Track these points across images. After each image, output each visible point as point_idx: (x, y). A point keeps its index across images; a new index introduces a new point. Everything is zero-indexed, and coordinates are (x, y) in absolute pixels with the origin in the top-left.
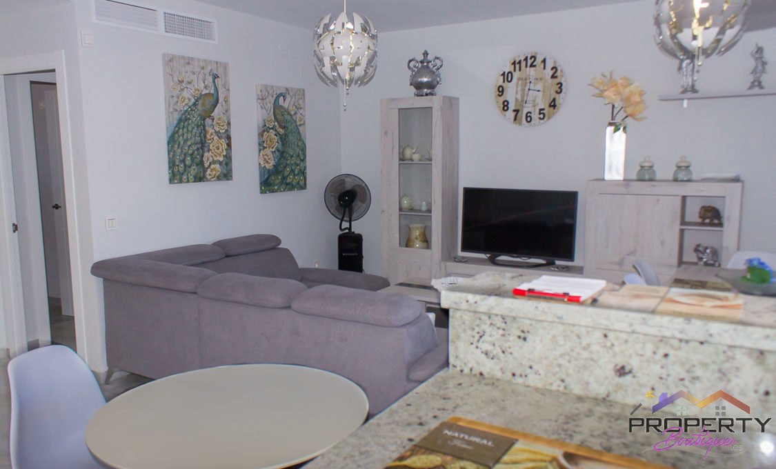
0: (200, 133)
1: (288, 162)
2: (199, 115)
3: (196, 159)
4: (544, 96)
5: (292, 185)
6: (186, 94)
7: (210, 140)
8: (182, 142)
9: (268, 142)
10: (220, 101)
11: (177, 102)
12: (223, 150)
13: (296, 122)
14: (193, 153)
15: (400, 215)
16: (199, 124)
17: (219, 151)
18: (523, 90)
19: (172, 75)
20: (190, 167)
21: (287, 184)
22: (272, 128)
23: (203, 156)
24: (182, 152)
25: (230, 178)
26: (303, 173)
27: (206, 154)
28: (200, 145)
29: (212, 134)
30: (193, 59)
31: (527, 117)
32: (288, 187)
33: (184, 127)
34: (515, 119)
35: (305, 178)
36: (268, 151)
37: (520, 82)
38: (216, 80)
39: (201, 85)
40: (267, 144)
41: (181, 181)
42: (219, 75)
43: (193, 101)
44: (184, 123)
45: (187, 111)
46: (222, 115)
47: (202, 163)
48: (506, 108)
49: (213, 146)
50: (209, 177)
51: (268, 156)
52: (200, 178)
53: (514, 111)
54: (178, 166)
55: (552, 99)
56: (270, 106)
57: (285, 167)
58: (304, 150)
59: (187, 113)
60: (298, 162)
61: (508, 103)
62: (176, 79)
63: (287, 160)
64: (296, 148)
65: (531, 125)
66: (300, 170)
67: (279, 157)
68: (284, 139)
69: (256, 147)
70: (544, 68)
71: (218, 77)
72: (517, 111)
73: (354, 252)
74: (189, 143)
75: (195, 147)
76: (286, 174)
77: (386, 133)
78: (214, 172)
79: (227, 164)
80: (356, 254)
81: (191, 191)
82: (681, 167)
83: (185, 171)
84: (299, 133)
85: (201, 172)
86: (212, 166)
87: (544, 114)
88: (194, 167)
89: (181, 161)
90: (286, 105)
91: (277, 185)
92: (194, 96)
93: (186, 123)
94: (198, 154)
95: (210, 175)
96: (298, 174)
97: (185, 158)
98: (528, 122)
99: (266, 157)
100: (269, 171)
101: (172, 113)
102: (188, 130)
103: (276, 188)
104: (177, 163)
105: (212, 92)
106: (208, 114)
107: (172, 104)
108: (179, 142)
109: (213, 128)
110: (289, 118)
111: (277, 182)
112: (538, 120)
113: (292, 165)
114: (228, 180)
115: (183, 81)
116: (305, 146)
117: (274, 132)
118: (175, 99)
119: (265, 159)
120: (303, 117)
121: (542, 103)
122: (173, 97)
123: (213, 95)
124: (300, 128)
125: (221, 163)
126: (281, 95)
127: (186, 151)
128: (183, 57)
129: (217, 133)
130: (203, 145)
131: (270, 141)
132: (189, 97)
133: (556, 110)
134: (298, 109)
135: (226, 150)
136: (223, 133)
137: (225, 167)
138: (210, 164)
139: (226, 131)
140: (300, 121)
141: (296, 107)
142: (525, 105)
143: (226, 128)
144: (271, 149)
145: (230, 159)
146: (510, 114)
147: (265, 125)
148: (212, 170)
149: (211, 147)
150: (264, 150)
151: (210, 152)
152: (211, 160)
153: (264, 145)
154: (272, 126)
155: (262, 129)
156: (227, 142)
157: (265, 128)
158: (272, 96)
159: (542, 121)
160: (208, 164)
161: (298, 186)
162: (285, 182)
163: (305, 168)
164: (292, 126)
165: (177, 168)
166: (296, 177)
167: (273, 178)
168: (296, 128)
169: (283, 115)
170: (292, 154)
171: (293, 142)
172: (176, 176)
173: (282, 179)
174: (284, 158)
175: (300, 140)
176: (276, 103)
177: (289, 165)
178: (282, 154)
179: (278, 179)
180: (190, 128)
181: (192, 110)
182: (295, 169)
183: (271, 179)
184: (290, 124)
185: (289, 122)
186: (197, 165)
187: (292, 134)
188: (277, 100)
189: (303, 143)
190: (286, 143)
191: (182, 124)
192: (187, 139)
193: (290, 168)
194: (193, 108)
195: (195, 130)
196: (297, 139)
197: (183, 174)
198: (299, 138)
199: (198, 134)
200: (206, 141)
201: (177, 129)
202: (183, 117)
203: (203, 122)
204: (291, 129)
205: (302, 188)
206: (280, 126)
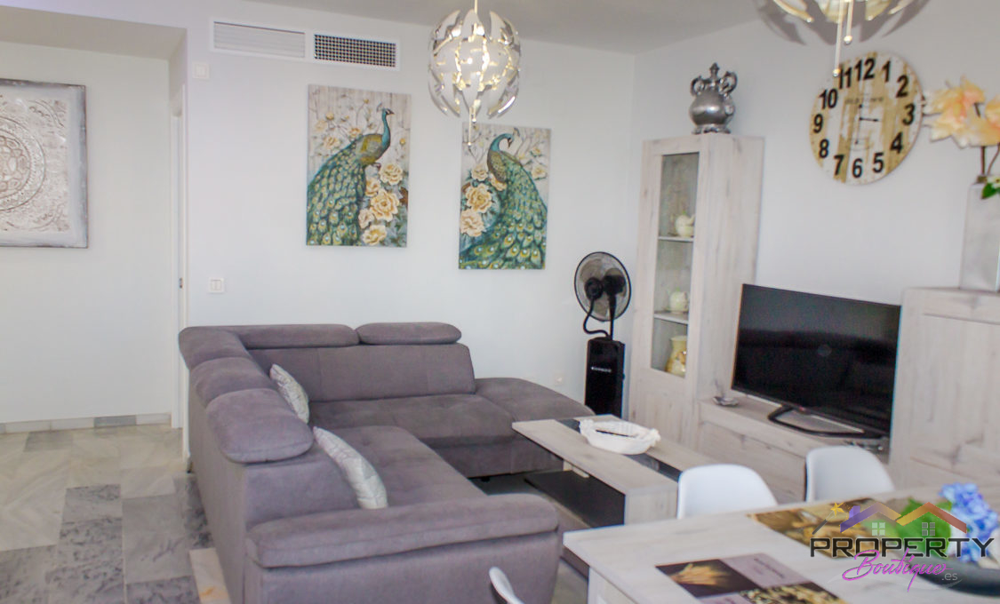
0: (356, 184)
1: (511, 229)
2: (356, 161)
3: (347, 218)
4: (884, 130)
5: (516, 261)
6: (336, 134)
7: (372, 193)
8: (325, 194)
9: (475, 199)
10: (392, 144)
11: (322, 144)
12: (392, 207)
13: (529, 174)
14: (343, 209)
15: (655, 319)
16: (356, 172)
17: (386, 209)
18: (852, 120)
19: (316, 111)
20: (336, 226)
21: (506, 260)
22: (484, 182)
23: (358, 213)
24: (324, 206)
25: (403, 244)
26: (539, 246)
27: (364, 212)
28: (355, 200)
29: (375, 186)
30: (351, 91)
31: (855, 167)
32: (507, 263)
33: (329, 176)
34: (837, 172)
35: (543, 254)
36: (474, 213)
37: (848, 106)
38: (388, 117)
39: (362, 122)
40: (471, 202)
41: (320, 242)
42: (393, 111)
43: (348, 143)
44: (331, 170)
45: (336, 155)
46: (394, 163)
47: (356, 221)
48: (824, 153)
49: (377, 201)
50: (366, 241)
51: (472, 219)
53: (836, 157)
54: (317, 223)
55: (896, 135)
56: (482, 150)
57: (503, 236)
58: (542, 214)
59: (336, 159)
60: (531, 230)
61: (827, 145)
62: (322, 116)
63: (509, 226)
64: (527, 210)
65: (860, 184)
66: (534, 241)
67: (494, 221)
68: (504, 198)
69: (458, 206)
70: (887, 79)
71: (391, 113)
72: (840, 157)
73: (607, 368)
74: (337, 196)
75: (346, 202)
76: (505, 245)
77: (646, 193)
78: (375, 235)
79: (398, 226)
80: (610, 371)
81: (334, 257)
83: (328, 230)
84: (535, 189)
85: (353, 234)
86: (373, 227)
87: (881, 162)
88: (342, 227)
89: (322, 218)
90: (512, 151)
91: (487, 259)
92: (350, 138)
93: (335, 171)
94: (350, 210)
95: (368, 238)
96: (529, 247)
97: (328, 215)
98: (857, 176)
99: (469, 220)
100: (473, 239)
101: (313, 157)
102: (336, 180)
103: (485, 263)
104: (316, 219)
105: (381, 131)
106: (372, 159)
107: (313, 146)
108: (321, 195)
109: (379, 178)
110: (517, 168)
111: (487, 254)
112: (872, 173)
113: (518, 233)
114: (399, 246)
115: (333, 119)
116: (546, 208)
117: (487, 188)
118: (319, 141)
119: (467, 223)
120: (543, 168)
121: (881, 144)
122: (315, 138)
123: (381, 136)
124: (538, 185)
125: (388, 224)
126: (503, 136)
127: (332, 206)
128: (336, 89)
129: (385, 185)
130: (359, 199)
131: (478, 199)
132: (343, 138)
133: (901, 155)
134: (535, 156)
135: (398, 207)
136: (394, 186)
137: (395, 229)
138: (370, 224)
139: (401, 182)
140: (538, 173)
141: (532, 153)
142: (853, 146)
143: (401, 179)
144: (479, 210)
145: (405, 220)
146: (830, 162)
147: (471, 178)
148: (371, 232)
149: (373, 202)
150: (468, 210)
151: (371, 209)
152: (371, 219)
153: (468, 204)
154: (483, 179)
155: (467, 182)
156: (401, 196)
157: (471, 181)
158: (487, 139)
159: (878, 175)
160: (367, 223)
161: (528, 263)
162: (502, 255)
163: (544, 239)
164: (523, 180)
165: (315, 225)
166: (525, 251)
167: (480, 250)
168: (529, 182)
169: (505, 165)
170: (518, 218)
171: (522, 201)
172: (314, 236)
173: (496, 252)
174: (504, 223)
175: (536, 200)
176: (494, 148)
177: (512, 233)
178: (500, 218)
179: (489, 251)
180: (340, 177)
181: (344, 155)
182: (524, 239)
183: (475, 250)
184: (518, 176)
185: (516, 175)
186: (348, 224)
187: (520, 191)
188: (496, 145)
189: (543, 204)
190: (509, 203)
191: (328, 171)
192: (334, 191)
193: (514, 238)
194: (346, 151)
195: (346, 181)
196: (531, 198)
197: (324, 234)
198: (533, 197)
199: (352, 186)
200: (364, 195)
201: (319, 177)
202: (331, 162)
203: (361, 170)
204: (521, 184)
205: (535, 267)
206: (499, 179)
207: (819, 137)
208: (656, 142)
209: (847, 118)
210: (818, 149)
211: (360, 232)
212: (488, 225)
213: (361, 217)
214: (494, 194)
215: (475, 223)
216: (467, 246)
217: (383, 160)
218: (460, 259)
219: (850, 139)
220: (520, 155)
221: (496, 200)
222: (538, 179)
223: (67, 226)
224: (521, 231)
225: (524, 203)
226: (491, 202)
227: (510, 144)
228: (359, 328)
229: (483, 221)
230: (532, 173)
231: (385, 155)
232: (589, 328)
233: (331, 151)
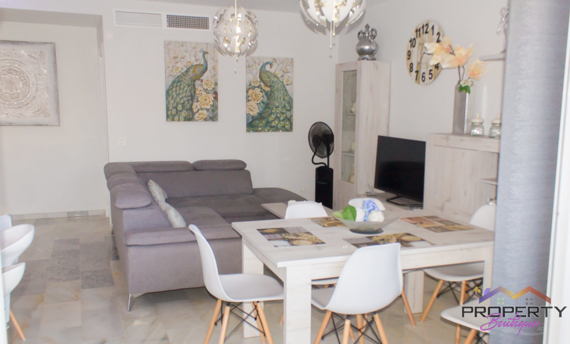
0: (191, 90)
1: (273, 111)
2: (190, 78)
3: (186, 107)
5: (277, 128)
6: (179, 65)
7: (199, 94)
8: (175, 95)
9: (253, 96)
10: (209, 69)
11: (172, 70)
12: (210, 101)
13: (282, 82)
14: (184, 102)
15: (342, 155)
16: (190, 84)
17: (206, 102)
18: (421, 53)
19: (169, 54)
20: (181, 111)
21: (271, 127)
22: (258, 87)
23: (192, 105)
24: (175, 102)
25: (216, 120)
26: (290, 120)
27: (195, 104)
28: (190, 98)
29: (200, 91)
30: (186, 42)
31: (423, 77)
32: (272, 129)
33: (177, 86)
34: (416, 79)
35: (291, 124)
36: (253, 103)
37: (420, 47)
38: (206, 55)
39: (193, 58)
40: (252, 97)
41: (173, 120)
42: (208, 52)
43: (185, 69)
44: (177, 83)
45: (180, 76)
46: (210, 78)
47: (191, 109)
48: (411, 69)
49: (201, 99)
50: (197, 119)
51: (252, 106)
52: (189, 119)
53: (416, 72)
56: (256, 71)
57: (270, 115)
58: (290, 103)
59: (180, 78)
60: (284, 111)
61: (413, 66)
62: (172, 56)
63: (272, 109)
65: (425, 85)
66: (286, 117)
67: (264, 107)
68: (269, 95)
69: (245, 100)
70: (433, 34)
71: (207, 53)
73: (325, 182)
74: (181, 96)
75: (185, 99)
76: (271, 119)
78: (201, 116)
79: (213, 111)
81: (181, 127)
83: (177, 113)
84: (286, 90)
85: (190, 115)
86: (200, 112)
87: (432, 74)
88: (184, 112)
89: (174, 108)
90: (272, 71)
91: (261, 127)
92: (186, 67)
93: (179, 84)
94: (188, 104)
95: (198, 117)
96: (284, 120)
97: (177, 106)
98: (423, 81)
100: (253, 117)
101: (168, 77)
102: (180, 88)
103: (260, 129)
104: (171, 108)
105: (202, 62)
106: (198, 77)
107: (168, 71)
108: (173, 96)
109: (202, 87)
110: (275, 79)
111: (261, 125)
112: (428, 79)
113: (277, 113)
114: (214, 121)
115: (177, 57)
116: (292, 100)
117: (259, 90)
118: (171, 68)
119: (250, 108)
120: (290, 79)
121: (431, 65)
122: (168, 67)
123: (202, 65)
124: (288, 88)
125: (208, 110)
126: (267, 63)
127: (178, 102)
128: (178, 42)
129: (205, 90)
130: (192, 97)
131: (255, 96)
132: (183, 67)
133: (439, 71)
134: (285, 73)
135: (213, 101)
136: (210, 90)
137: (212, 113)
138: (198, 110)
139: (214, 88)
140: (288, 82)
141: (283, 71)
142: (422, 66)
143: (214, 86)
144: (256, 102)
145: (217, 107)
146: (414, 74)
147: (251, 85)
148: (200, 114)
149: (199, 99)
150: (250, 102)
151: (199, 102)
152: (199, 107)
153: (250, 98)
154: (257, 86)
155: (249, 87)
156: (214, 96)
157: (251, 87)
158: (259, 65)
159: (431, 80)
160: (197, 110)
161: (283, 129)
162: (269, 125)
163: (291, 116)
164: (279, 86)
165: (170, 112)
166: (282, 123)
167: (257, 122)
168: (282, 86)
169: (269, 78)
170: (277, 105)
171: (279, 97)
172: (170, 117)
173: (266, 123)
174: (269, 108)
175: (287, 95)
176: (263, 69)
177: (274, 113)
178: (267, 106)
179: (262, 122)
180: (182, 87)
181: (184, 75)
182: (281, 116)
183: (254, 122)
184: (276, 84)
185: (275, 83)
186: (187, 110)
187: (278, 91)
188: (263, 67)
189: (290, 98)
190: (272, 97)
191: (176, 84)
192: (179, 94)
193: (275, 116)
194: (185, 74)
195: (185, 89)
196: (284, 95)
197: (175, 116)
198: (285, 94)
199: (188, 91)
200: (195, 95)
201: (171, 87)
202: (177, 79)
203: (193, 83)
204: (278, 88)
205: (287, 130)
206: (266, 85)
207: (410, 62)
208: (341, 65)
209: (419, 52)
210: (409, 68)
211: (194, 114)
212: (261, 109)
213: (194, 107)
214: (264, 93)
215: (254, 108)
216: (250, 120)
217: (204, 77)
218: (247, 127)
219: (421, 63)
220: (277, 72)
221: (265, 96)
222: (287, 85)
223: (49, 115)
224: (279, 112)
225: (280, 98)
226: (261, 97)
227: (271, 67)
228: (195, 163)
229: (258, 107)
230: (284, 81)
231: (205, 75)
232: (315, 161)
233: (177, 73)
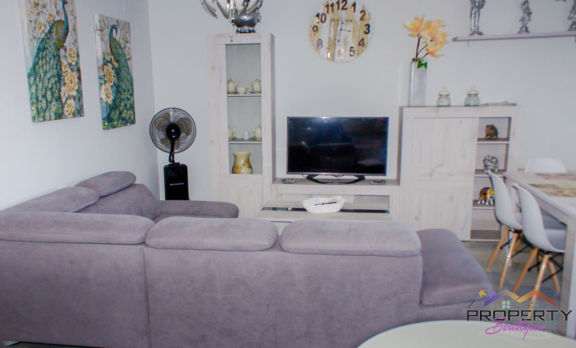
0: (57, 65)
1: (122, 97)
2: (55, 44)
3: (55, 94)
4: (354, 35)
5: (126, 120)
6: (41, 19)
7: (65, 72)
8: (42, 74)
9: (108, 75)
11: (35, 28)
12: (75, 84)
13: (125, 55)
14: (52, 87)
15: (230, 144)
16: (55, 54)
17: (72, 86)
18: (336, 30)
20: (51, 102)
21: (123, 119)
22: (110, 62)
23: (60, 91)
24: (43, 86)
25: (82, 114)
26: (133, 108)
27: (63, 88)
28: (57, 78)
29: (66, 66)
31: (339, 54)
32: (123, 122)
33: (43, 58)
34: (328, 56)
35: (134, 112)
36: (109, 86)
37: (333, 23)
38: (65, 6)
40: (107, 78)
41: (44, 119)
44: (43, 53)
45: (43, 39)
46: (72, 46)
47: (60, 98)
48: (320, 46)
49: (68, 80)
50: (66, 114)
51: (108, 90)
52: (59, 116)
53: (327, 48)
54: (41, 102)
55: (361, 39)
57: (120, 102)
58: (132, 84)
59: (44, 42)
60: (129, 97)
61: (322, 42)
62: (32, 1)
63: (121, 95)
66: (131, 105)
67: (116, 92)
68: (118, 73)
70: (354, 11)
71: (67, 3)
73: (181, 182)
74: (48, 76)
75: (53, 81)
76: (121, 108)
77: (213, 68)
78: (70, 109)
79: (79, 99)
80: (183, 183)
82: (471, 95)
83: (47, 107)
84: (128, 67)
85: (60, 109)
86: (69, 101)
87: (353, 51)
88: (54, 103)
89: (43, 97)
91: (116, 120)
92: (49, 23)
94: (56, 88)
95: (67, 111)
96: (130, 109)
97: (46, 93)
99: (106, 91)
100: (110, 105)
101: (32, 40)
102: (46, 61)
103: (116, 123)
104: (40, 98)
106: (61, 43)
107: (31, 30)
108: (40, 75)
109: (66, 60)
110: (120, 51)
111: (116, 117)
112: (349, 56)
113: (125, 99)
114: (81, 116)
115: (38, 4)
116: (133, 80)
117: (111, 66)
118: (33, 24)
119: (106, 94)
120: (130, 51)
121: (353, 42)
122: (31, 21)
123: (64, 22)
125: (74, 98)
126: (113, 27)
127: (47, 85)
129: (70, 64)
130: (59, 77)
132: (46, 23)
134: (126, 43)
135: (77, 83)
136: (74, 66)
137: (78, 103)
138: (66, 99)
139: (77, 63)
140: (129, 55)
141: (125, 40)
142: (337, 43)
143: (77, 60)
144: (110, 84)
145: (81, 94)
146: (324, 51)
147: (105, 58)
148: (68, 106)
149: (66, 80)
151: (66, 86)
152: (67, 94)
154: (109, 60)
155: (103, 62)
156: (78, 75)
157: (105, 61)
159: (352, 58)
161: (130, 121)
162: (121, 117)
163: (134, 102)
164: (123, 60)
165: (40, 104)
166: (128, 112)
167: (113, 113)
168: (126, 62)
169: (116, 49)
170: (124, 88)
173: (119, 114)
174: (120, 92)
176: (111, 35)
177: (123, 99)
178: (118, 89)
179: (116, 114)
180: (48, 59)
181: (48, 38)
182: (127, 104)
184: (121, 57)
186: (56, 100)
187: (123, 68)
188: (111, 33)
189: (131, 77)
190: (120, 77)
191: (41, 54)
192: (46, 71)
193: (124, 103)
194: (48, 35)
195: (52, 61)
197: (45, 111)
198: (128, 73)
200: (61, 74)
201: (37, 59)
202: (42, 45)
203: (58, 52)
204: (123, 63)
205: (133, 123)
206: (115, 59)
207: (316, 39)
209: (332, 29)
210: (316, 44)
218: (103, 123)
219: (335, 39)
220: (121, 41)
224: (125, 97)
225: (125, 77)
227: (116, 33)
233: (41, 34)
